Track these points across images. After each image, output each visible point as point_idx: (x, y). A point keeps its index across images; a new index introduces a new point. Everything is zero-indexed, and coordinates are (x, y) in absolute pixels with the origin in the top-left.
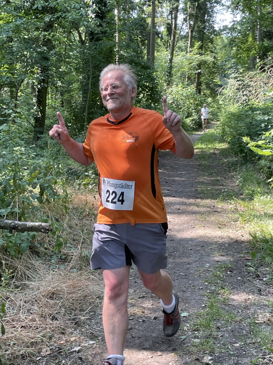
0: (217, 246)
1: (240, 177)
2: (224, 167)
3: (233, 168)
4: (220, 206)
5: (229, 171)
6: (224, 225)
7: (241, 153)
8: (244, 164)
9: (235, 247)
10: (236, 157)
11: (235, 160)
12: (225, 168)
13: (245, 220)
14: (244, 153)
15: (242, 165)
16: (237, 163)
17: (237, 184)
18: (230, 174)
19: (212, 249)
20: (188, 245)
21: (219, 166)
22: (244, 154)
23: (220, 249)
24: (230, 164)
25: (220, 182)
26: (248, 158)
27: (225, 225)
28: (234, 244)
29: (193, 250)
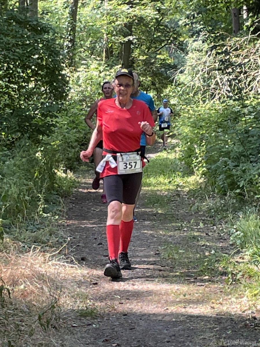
0: (213, 334)
1: (235, 231)
2: (200, 215)
3: (219, 216)
4: (207, 277)
5: (211, 223)
6: (219, 303)
7: (231, 190)
8: (240, 209)
9: (245, 334)
10: (221, 198)
11: (221, 204)
12: (203, 218)
13: (255, 295)
14: (238, 187)
15: (235, 210)
16: (225, 208)
17: (231, 243)
18: (215, 227)
19: (205, 338)
20: (162, 336)
21: (192, 215)
22: (238, 191)
23: (219, 338)
24: (213, 211)
25: (198, 240)
26: (246, 197)
27: (221, 304)
28: (242, 330)
29: (173, 342)
